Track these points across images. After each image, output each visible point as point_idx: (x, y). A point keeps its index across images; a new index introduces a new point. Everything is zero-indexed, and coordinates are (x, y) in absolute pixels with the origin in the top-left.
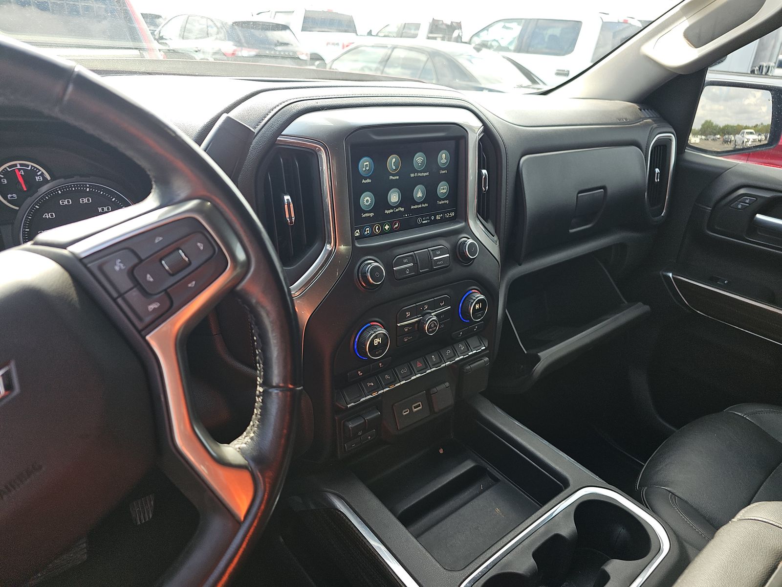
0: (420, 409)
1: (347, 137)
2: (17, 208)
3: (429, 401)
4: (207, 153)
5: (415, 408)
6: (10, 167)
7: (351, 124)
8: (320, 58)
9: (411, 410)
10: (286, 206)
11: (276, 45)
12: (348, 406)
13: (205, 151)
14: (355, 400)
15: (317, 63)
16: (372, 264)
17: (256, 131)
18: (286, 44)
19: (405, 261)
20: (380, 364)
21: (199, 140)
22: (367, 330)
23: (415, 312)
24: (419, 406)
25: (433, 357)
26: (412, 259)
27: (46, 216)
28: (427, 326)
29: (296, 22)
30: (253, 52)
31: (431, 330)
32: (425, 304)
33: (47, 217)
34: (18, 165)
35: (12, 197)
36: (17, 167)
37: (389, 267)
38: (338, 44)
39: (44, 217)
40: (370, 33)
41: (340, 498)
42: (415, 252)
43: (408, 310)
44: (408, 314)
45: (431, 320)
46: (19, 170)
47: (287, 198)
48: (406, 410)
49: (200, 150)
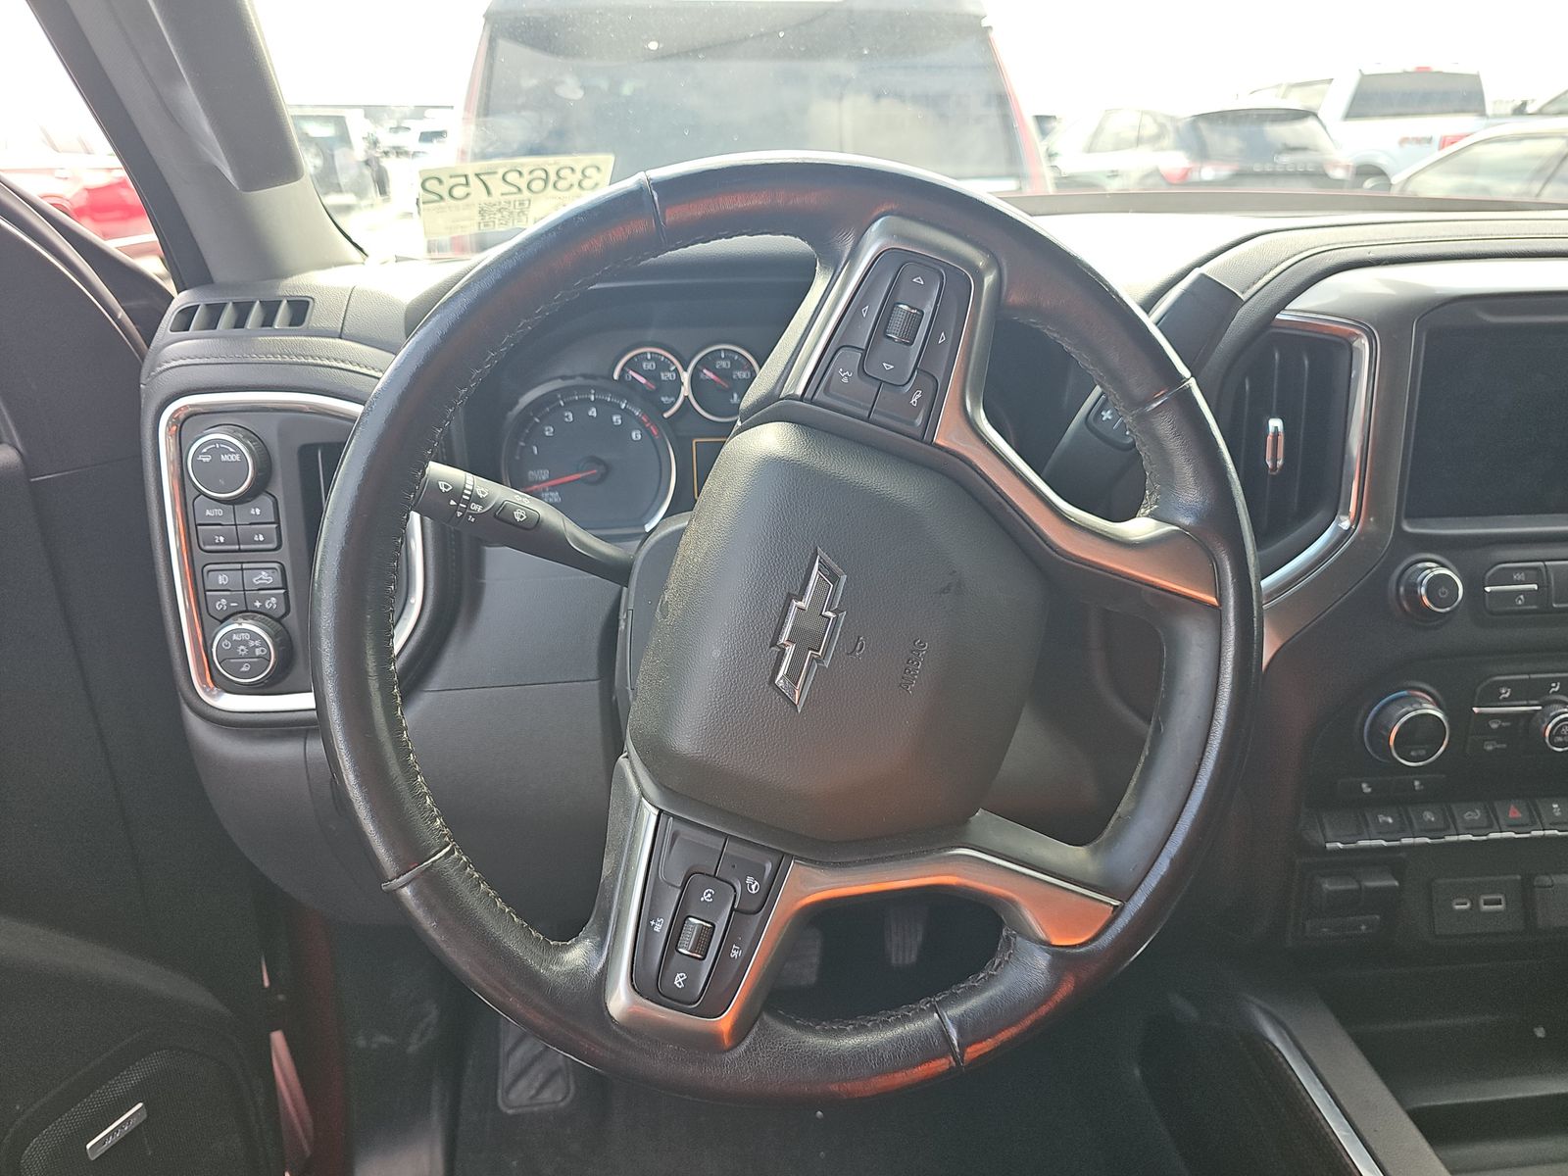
0: (1497, 912)
1: (1423, 315)
3: (1526, 897)
4: (1160, 329)
5: (1486, 903)
7: (1438, 292)
8: (1378, 172)
9: (1475, 905)
10: (1269, 438)
11: (1280, 152)
12: (1328, 845)
13: (1157, 324)
14: (1348, 839)
15: (1369, 183)
16: (1433, 570)
17: (1244, 297)
18: (1304, 149)
19: (1517, 576)
20: (1417, 783)
21: (1148, 305)
22: (1402, 701)
23: (1522, 692)
24: (1499, 902)
25: (1555, 806)
26: (1536, 575)
28: (1550, 726)
29: (1333, 103)
30: (1225, 171)
31: (1560, 739)
32: (1555, 680)
37: (1474, 585)
38: (1430, 140)
40: (1520, 111)
41: (1279, 1023)
42: (1547, 563)
43: (1505, 684)
44: (1506, 693)
45: (1562, 716)
47: (1275, 424)
48: (1464, 900)
49: (1149, 321)
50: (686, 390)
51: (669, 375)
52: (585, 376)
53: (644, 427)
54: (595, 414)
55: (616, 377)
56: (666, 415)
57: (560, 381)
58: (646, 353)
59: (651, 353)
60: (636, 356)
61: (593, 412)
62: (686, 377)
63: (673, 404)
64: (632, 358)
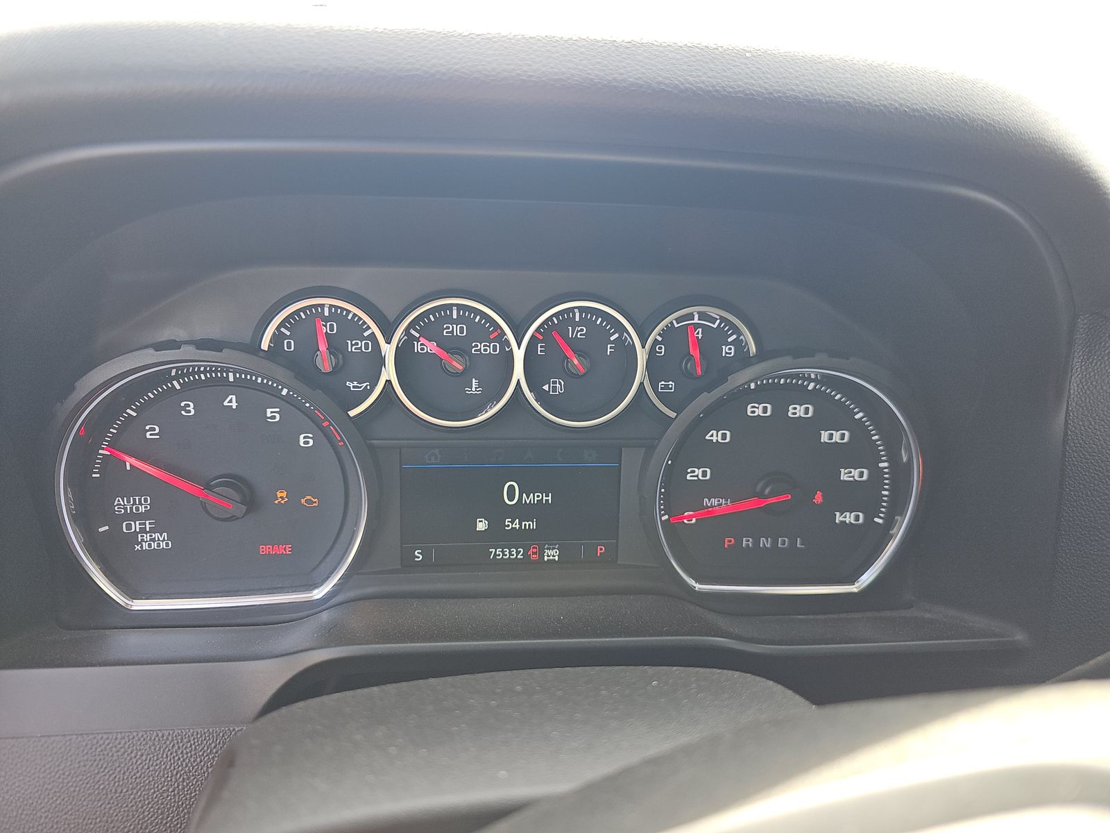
2: (673, 415)
6: (678, 320)
27: (712, 436)
33: (714, 439)
34: (696, 317)
35: (667, 387)
36: (693, 320)
39: (707, 438)
46: (697, 326)
50: (389, 372)
51: (361, 344)
52: (202, 344)
53: (321, 429)
54: (234, 405)
55: (265, 345)
56: (352, 413)
57: (151, 351)
58: (322, 306)
59: (331, 306)
60: (303, 309)
61: (232, 401)
62: (389, 351)
63: (368, 393)
64: (297, 312)
